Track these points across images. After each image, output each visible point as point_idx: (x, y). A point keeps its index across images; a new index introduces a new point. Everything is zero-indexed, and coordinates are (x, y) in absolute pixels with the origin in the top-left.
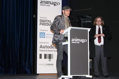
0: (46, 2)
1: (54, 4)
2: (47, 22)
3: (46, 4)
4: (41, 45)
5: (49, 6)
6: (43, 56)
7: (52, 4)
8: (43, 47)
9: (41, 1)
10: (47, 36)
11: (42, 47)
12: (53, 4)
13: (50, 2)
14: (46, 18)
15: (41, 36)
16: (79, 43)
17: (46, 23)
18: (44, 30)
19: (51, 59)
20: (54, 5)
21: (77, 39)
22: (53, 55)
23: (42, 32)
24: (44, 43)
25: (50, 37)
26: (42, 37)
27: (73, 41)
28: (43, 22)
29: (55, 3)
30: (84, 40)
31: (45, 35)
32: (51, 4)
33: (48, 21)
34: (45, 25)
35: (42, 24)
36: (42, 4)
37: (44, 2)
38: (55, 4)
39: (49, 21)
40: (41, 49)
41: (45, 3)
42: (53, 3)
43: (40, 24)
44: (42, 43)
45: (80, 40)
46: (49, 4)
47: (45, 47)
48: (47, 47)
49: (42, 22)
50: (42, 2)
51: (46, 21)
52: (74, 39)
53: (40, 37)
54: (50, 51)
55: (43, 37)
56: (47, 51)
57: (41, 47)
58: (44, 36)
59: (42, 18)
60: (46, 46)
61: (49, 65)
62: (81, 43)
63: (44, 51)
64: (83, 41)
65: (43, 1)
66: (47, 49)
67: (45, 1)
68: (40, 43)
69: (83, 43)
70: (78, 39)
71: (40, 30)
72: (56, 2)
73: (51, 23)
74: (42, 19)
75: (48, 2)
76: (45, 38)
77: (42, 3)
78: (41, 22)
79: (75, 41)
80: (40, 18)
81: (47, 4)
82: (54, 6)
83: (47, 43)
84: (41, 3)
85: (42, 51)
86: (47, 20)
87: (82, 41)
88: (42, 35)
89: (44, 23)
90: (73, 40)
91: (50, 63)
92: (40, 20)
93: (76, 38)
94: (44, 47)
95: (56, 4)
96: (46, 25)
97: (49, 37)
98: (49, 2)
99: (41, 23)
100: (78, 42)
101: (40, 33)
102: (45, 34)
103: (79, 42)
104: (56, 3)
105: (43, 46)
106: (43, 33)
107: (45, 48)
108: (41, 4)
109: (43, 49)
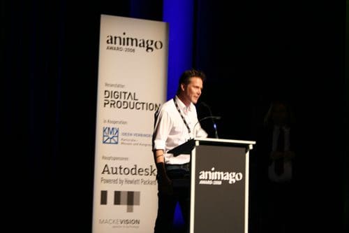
0: (124, 39)
1: (146, 45)
2: (127, 98)
3: (124, 44)
4: (106, 166)
5: (134, 50)
6: (111, 198)
7: (140, 44)
8: (111, 172)
9: (109, 38)
10: (125, 137)
11: (108, 171)
12: (144, 46)
13: (134, 42)
14: (123, 86)
15: (106, 138)
16: (220, 183)
17: (122, 100)
18: (115, 122)
19: (135, 207)
20: (146, 48)
21: (216, 173)
22: (138, 193)
23: (111, 126)
24: (115, 159)
25: (133, 143)
26: (108, 141)
27: (204, 180)
28: (113, 99)
29: (150, 43)
30: (234, 174)
31: (117, 136)
32: (137, 45)
33: (127, 95)
34: (119, 106)
35: (111, 104)
36: (113, 45)
37: (118, 40)
38: (149, 46)
39: (130, 94)
40: (106, 176)
41: (120, 44)
42: (144, 43)
43: (105, 104)
44: (109, 158)
45: (224, 176)
46: (132, 44)
47: (118, 170)
48: (122, 172)
49: (109, 99)
50: (111, 39)
51: (123, 94)
52: (207, 172)
53: (104, 142)
54: (131, 182)
55: (112, 141)
56: (121, 182)
57: (106, 169)
58: (116, 138)
59: (112, 85)
60: (120, 168)
61: (127, 222)
62: (225, 182)
63: (115, 181)
64: (232, 178)
65: (116, 38)
66: (123, 177)
67: (120, 38)
68: (104, 160)
69: (230, 182)
70: (219, 173)
71: (105, 121)
72: (152, 41)
73: (136, 102)
74: (110, 89)
75: (130, 41)
76: (117, 143)
77: (112, 43)
78: (108, 97)
79: (208, 179)
80: (107, 85)
81: (128, 44)
82: (147, 50)
83: (122, 159)
84: (110, 41)
85: (108, 181)
86: (125, 93)
87: (228, 179)
88: (111, 136)
89: (116, 100)
90: (204, 175)
91: (130, 216)
92: (106, 91)
93: (213, 169)
94: (114, 172)
95: (153, 46)
96: (123, 107)
97: (130, 142)
98: (132, 40)
99: (107, 102)
100: (217, 180)
101: (104, 131)
102: (117, 131)
103: (220, 180)
104: (152, 44)
105: (112, 168)
106: (113, 129)
107: (116, 173)
108: (110, 45)
109: (111, 177)
